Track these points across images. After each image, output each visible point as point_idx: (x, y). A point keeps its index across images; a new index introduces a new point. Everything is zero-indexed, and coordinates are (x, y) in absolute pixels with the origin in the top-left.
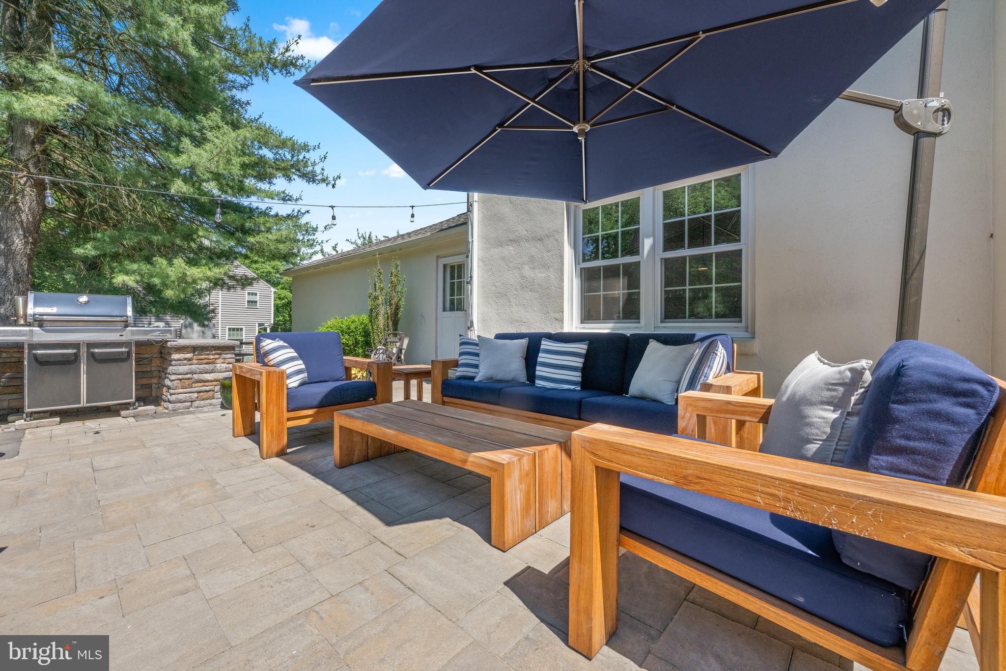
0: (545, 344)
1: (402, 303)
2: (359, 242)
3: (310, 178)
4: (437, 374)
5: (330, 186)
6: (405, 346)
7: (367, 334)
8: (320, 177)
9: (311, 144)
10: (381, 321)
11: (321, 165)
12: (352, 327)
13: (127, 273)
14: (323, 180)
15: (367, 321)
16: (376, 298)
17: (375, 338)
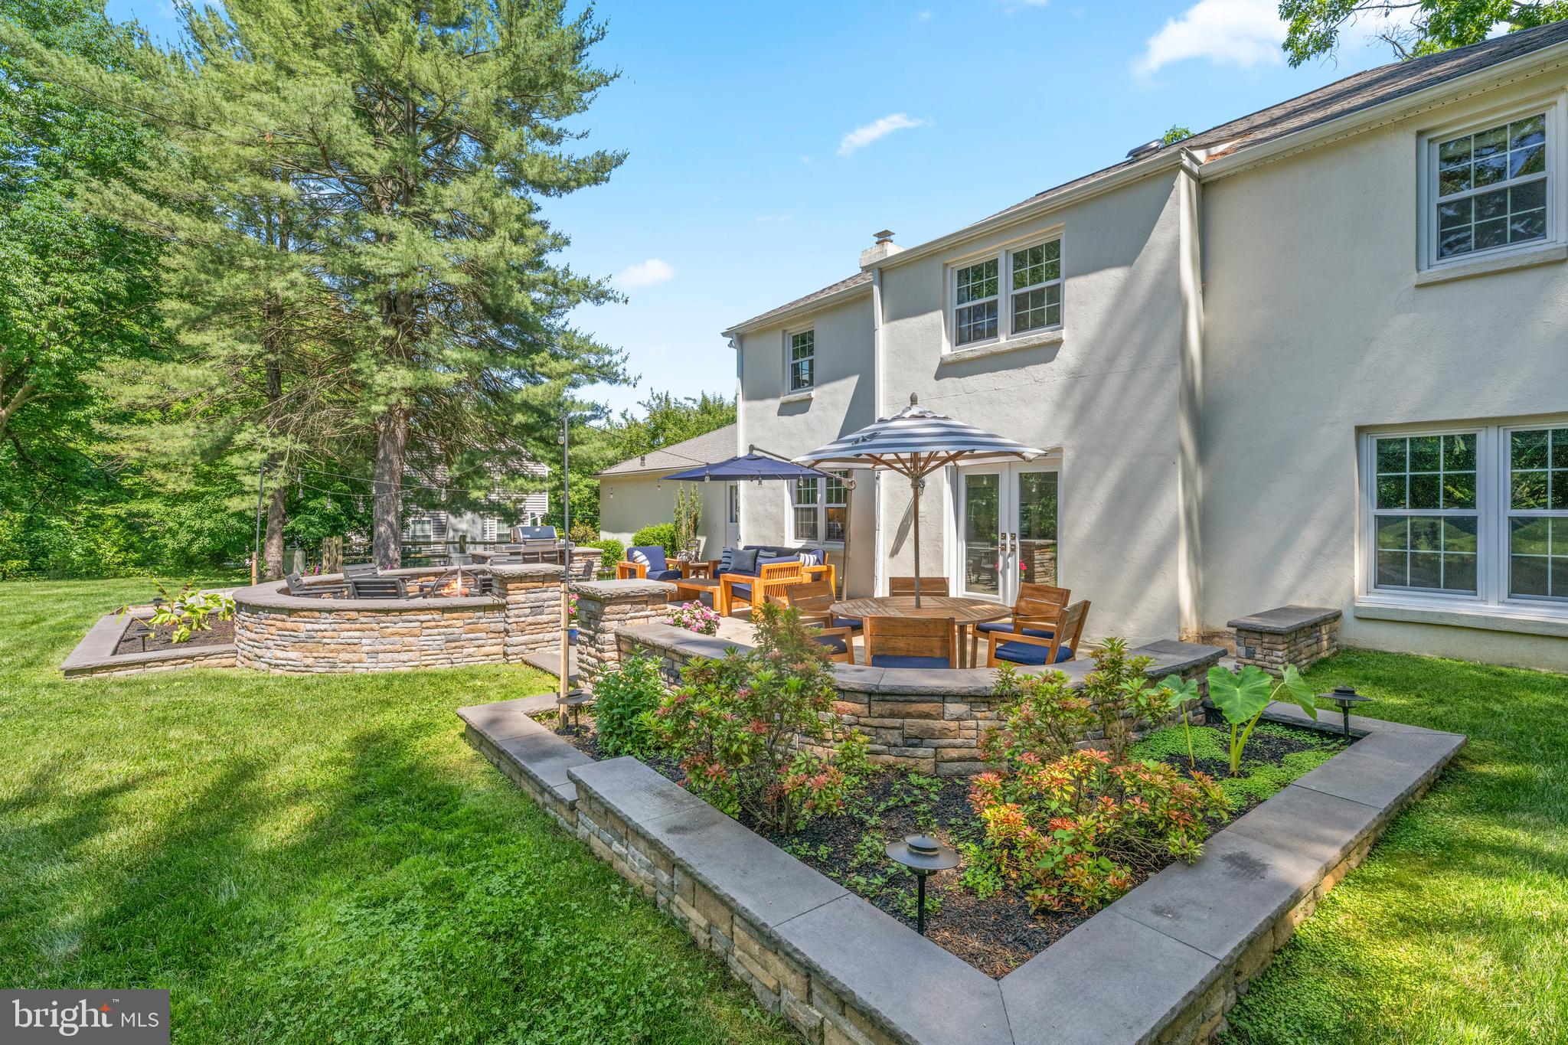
0: (762, 553)
1: (699, 515)
2: (654, 404)
3: (612, 378)
4: (711, 569)
5: (631, 386)
6: (701, 550)
7: (673, 539)
8: (621, 377)
9: (614, 348)
10: (684, 529)
11: (623, 365)
12: (662, 534)
13: (479, 489)
14: (625, 381)
15: (673, 529)
16: (680, 513)
17: (680, 542)
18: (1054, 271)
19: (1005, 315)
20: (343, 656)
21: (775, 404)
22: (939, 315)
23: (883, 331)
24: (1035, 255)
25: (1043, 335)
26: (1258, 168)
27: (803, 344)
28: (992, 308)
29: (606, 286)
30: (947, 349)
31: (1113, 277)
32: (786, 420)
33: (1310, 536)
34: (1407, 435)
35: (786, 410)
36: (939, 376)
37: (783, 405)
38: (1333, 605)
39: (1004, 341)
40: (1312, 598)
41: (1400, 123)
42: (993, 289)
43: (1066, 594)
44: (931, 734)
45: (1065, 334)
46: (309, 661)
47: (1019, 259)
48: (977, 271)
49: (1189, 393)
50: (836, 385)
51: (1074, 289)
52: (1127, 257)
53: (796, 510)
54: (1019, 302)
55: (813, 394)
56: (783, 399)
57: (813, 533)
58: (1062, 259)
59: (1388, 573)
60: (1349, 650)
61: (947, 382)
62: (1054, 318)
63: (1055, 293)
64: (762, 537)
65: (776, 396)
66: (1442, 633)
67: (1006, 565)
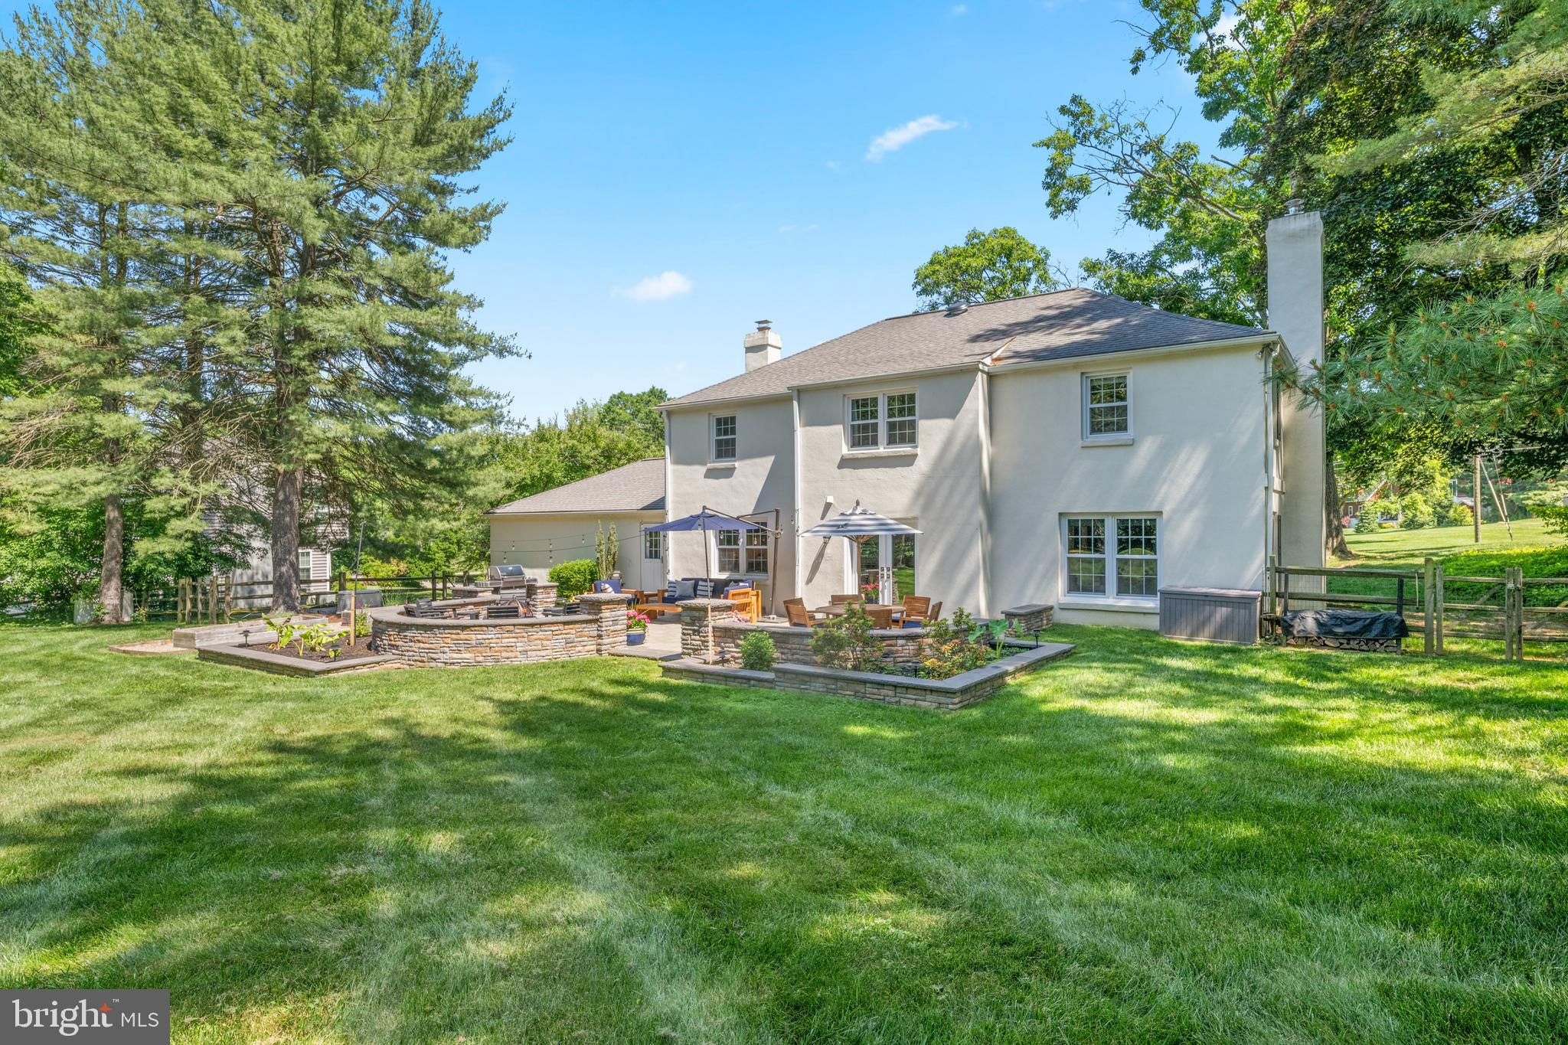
10: (604, 564)
12: (582, 569)
15: (591, 565)
18: (911, 412)
19: (883, 433)
20: (504, 654)
21: (703, 470)
22: (839, 428)
23: (800, 432)
24: (902, 399)
25: (904, 449)
26: (1016, 373)
27: (726, 425)
28: (875, 427)
29: (511, 342)
30: (845, 450)
31: (946, 423)
32: (712, 482)
33: (1041, 568)
34: (1080, 518)
35: (711, 474)
36: (840, 466)
37: (709, 470)
38: (1050, 604)
39: (882, 450)
40: (1041, 602)
41: (1076, 366)
42: (874, 415)
43: (928, 600)
44: (892, 652)
45: (919, 451)
46: (481, 659)
47: (891, 399)
48: (864, 403)
49: (984, 492)
50: (758, 461)
51: (924, 426)
52: (953, 415)
53: (720, 550)
54: (892, 426)
55: (737, 464)
56: (710, 465)
57: (736, 567)
58: (917, 405)
59: (1074, 586)
60: (1057, 624)
61: (846, 471)
62: (912, 440)
63: (913, 425)
64: (689, 571)
65: (703, 463)
66: (1093, 614)
67: (884, 587)
